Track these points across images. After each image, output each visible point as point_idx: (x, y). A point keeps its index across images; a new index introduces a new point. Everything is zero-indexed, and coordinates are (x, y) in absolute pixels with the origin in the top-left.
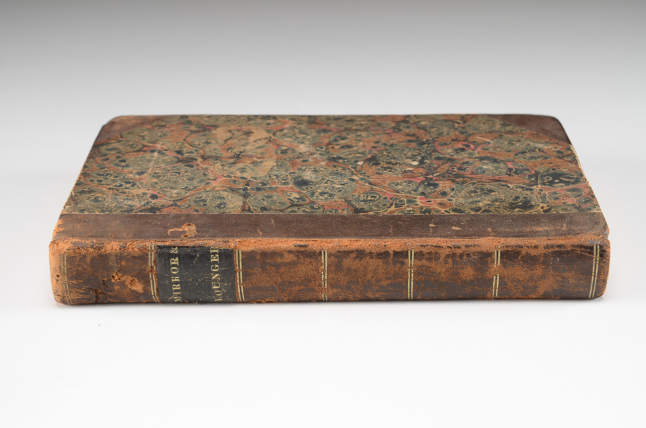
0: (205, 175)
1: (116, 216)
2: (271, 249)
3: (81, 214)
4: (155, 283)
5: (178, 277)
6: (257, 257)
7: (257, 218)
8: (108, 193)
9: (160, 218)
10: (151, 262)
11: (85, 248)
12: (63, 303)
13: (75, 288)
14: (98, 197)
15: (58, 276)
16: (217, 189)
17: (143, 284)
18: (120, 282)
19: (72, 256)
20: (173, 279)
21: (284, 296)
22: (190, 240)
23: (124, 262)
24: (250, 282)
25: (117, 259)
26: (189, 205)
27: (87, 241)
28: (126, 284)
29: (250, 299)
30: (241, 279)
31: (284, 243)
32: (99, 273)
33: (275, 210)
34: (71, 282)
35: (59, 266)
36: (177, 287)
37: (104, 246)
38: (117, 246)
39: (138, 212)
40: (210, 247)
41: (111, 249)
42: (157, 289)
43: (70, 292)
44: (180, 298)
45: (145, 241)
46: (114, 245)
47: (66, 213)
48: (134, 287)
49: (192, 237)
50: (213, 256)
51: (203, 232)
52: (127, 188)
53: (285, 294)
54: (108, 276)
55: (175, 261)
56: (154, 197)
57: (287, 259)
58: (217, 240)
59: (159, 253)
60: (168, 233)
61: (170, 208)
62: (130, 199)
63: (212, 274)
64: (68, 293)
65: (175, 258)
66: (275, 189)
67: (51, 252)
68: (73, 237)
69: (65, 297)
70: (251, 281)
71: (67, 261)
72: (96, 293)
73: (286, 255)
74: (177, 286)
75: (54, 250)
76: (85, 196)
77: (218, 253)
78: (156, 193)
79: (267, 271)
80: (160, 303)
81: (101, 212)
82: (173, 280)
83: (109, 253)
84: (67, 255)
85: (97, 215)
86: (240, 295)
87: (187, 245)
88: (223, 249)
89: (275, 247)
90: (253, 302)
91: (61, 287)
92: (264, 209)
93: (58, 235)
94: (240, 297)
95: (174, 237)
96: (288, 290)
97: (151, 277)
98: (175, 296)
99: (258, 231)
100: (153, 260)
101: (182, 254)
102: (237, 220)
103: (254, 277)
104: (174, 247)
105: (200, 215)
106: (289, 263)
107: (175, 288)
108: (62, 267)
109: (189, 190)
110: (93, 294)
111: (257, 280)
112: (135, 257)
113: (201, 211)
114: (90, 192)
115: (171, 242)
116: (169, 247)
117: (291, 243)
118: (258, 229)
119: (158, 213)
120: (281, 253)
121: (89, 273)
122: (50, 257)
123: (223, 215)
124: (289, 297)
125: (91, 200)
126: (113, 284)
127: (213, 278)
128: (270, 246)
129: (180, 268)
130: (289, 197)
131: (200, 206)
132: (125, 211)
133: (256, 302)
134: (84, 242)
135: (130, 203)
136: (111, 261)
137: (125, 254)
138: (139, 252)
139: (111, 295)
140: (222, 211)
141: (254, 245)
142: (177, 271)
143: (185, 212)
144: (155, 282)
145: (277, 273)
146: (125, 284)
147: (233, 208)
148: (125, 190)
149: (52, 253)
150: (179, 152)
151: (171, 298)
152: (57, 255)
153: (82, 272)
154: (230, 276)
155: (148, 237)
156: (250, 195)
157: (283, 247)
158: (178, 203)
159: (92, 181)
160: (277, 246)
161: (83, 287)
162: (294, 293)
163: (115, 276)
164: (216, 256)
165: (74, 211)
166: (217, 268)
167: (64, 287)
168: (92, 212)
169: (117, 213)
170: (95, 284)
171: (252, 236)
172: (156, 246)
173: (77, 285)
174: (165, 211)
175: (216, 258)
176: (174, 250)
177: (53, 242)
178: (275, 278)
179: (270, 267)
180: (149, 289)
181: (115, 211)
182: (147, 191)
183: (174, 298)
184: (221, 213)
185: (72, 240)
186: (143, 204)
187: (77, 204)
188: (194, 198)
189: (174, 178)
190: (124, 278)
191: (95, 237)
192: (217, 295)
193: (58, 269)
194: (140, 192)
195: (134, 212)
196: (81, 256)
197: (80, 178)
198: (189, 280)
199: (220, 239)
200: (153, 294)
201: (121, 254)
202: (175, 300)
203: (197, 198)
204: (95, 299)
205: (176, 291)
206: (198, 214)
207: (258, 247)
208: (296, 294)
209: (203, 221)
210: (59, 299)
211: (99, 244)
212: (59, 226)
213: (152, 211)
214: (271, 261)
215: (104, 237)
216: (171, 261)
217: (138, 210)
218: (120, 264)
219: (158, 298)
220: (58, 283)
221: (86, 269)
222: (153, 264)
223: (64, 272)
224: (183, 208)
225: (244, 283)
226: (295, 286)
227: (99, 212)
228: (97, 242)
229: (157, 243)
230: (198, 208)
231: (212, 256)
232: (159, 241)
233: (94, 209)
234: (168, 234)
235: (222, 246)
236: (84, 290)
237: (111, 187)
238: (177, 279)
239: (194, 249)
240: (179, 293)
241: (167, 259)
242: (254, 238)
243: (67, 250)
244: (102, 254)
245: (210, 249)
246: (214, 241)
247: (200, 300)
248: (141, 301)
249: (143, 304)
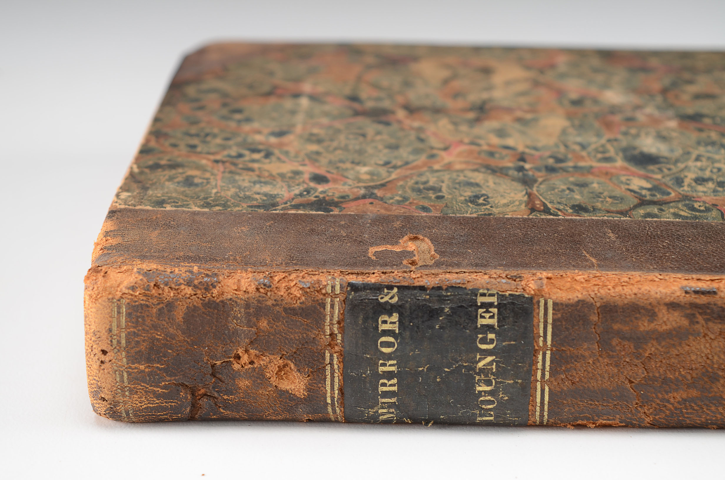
0: (421, 140)
1: (239, 216)
2: (626, 298)
3: (158, 211)
4: (336, 375)
5: (395, 362)
6: (591, 318)
7: (572, 228)
8: (213, 168)
9: (343, 223)
10: (331, 324)
11: (173, 286)
12: (113, 418)
13: (143, 382)
14: (193, 177)
15: (104, 352)
16: (458, 167)
17: (308, 376)
18: (254, 369)
19: (141, 304)
20: (381, 366)
21: (645, 413)
22: (427, 272)
23: (266, 322)
24: (568, 377)
25: (248, 314)
26: (404, 198)
27: (177, 270)
28: (268, 375)
29: (559, 420)
30: (548, 368)
31: (658, 285)
32: (204, 348)
33: (608, 212)
34: (136, 368)
35: (108, 327)
36: (391, 385)
37: (219, 283)
38: (251, 281)
39: (288, 209)
40: (478, 290)
41: (236, 290)
42: (341, 390)
43: (131, 391)
44: (393, 413)
45: (317, 273)
46: (243, 281)
47: (123, 207)
48: (286, 383)
49: (431, 266)
50: (484, 312)
51: (453, 254)
52: (253, 161)
53: (649, 410)
54: (226, 354)
55: (391, 323)
56: (319, 179)
57: (665, 322)
58: (494, 272)
59: (352, 300)
60: (370, 255)
61: (361, 202)
62: (266, 183)
63: (478, 357)
64: (127, 393)
65: (390, 315)
66: (590, 170)
67: (89, 293)
68: (143, 258)
69: (119, 403)
70: (571, 376)
71: (129, 315)
72: (193, 394)
73: (663, 314)
74: (390, 383)
75: (96, 288)
76: (162, 175)
77: (496, 304)
78: (321, 171)
79: (612, 351)
80: (342, 422)
81: (203, 206)
82: (381, 369)
83: (231, 299)
84: (128, 301)
85: (194, 213)
86: (538, 409)
87: (421, 284)
88: (510, 295)
89: (635, 294)
90: (565, 426)
91: (111, 379)
92: (579, 208)
93: (105, 255)
94: (538, 414)
95: (386, 265)
96: (658, 398)
97: (328, 360)
98: (383, 408)
99: (585, 256)
100: (336, 319)
101: (407, 305)
102: (525, 230)
103: (578, 365)
104: (390, 288)
105: (436, 217)
106: (669, 334)
107: (385, 389)
108: (115, 331)
109: (395, 167)
110: (186, 398)
111: (586, 373)
112: (294, 309)
113: (436, 209)
114: (174, 166)
115: (380, 277)
116: (378, 288)
117: (675, 283)
118: (584, 252)
119: (336, 212)
120: (649, 307)
121: (181, 346)
122: (87, 306)
123: (490, 220)
124: (657, 417)
125: (178, 183)
126: (235, 375)
127: (481, 365)
128: (623, 289)
129: (403, 338)
130: (627, 187)
131: (430, 199)
132: (258, 207)
133: (573, 425)
134: (169, 270)
135: (267, 189)
136: (235, 317)
137: (270, 303)
138: (303, 298)
139: (228, 400)
140: (483, 210)
141: (584, 288)
142: (394, 347)
143: (397, 211)
144: (337, 371)
145: (638, 358)
146: (263, 375)
147: (506, 205)
148: (251, 165)
149: (91, 296)
150: (354, 98)
151: (371, 412)
152: (104, 301)
153: (163, 344)
154: (522, 360)
155: (324, 263)
156: (535, 181)
157: (657, 293)
158: (379, 193)
159: (175, 146)
160: (640, 291)
161: (163, 381)
162: (671, 406)
163: (241, 354)
164: (491, 312)
165: (141, 203)
166: (492, 341)
167: (118, 380)
168: (182, 206)
169: (240, 209)
170: (193, 373)
171: (574, 266)
172: (345, 285)
173: (150, 374)
174: (352, 209)
175: (490, 317)
176: (390, 296)
177: (95, 270)
178: (629, 368)
179: (620, 343)
180: (322, 388)
181: (235, 206)
182: (301, 168)
183: (380, 411)
184: (482, 215)
185: (139, 266)
186: (297, 192)
187: (145, 189)
188: (411, 183)
189: (354, 144)
190: (263, 360)
191: (196, 259)
192: (483, 406)
193: (106, 334)
194: (286, 168)
195: (279, 207)
196: (161, 305)
197: (147, 141)
198: (421, 369)
199: (499, 272)
200: (329, 401)
201: (259, 301)
202: (381, 417)
203: (417, 183)
204: (188, 409)
205: (385, 394)
206: (431, 217)
207: (594, 291)
208: (676, 408)
209: (445, 232)
210: (103, 407)
211: (207, 275)
212: (107, 234)
213: (322, 207)
214: (626, 328)
215: (216, 260)
216: (380, 323)
217: (289, 204)
218: (256, 326)
219: (341, 410)
220: (104, 369)
221: (173, 337)
222: (335, 329)
223: (119, 342)
224: (392, 203)
225: (553, 379)
226: (676, 390)
227: (198, 207)
228: (202, 271)
229: (347, 277)
230: (426, 203)
231: (481, 311)
232: (352, 274)
233: (186, 201)
234: (369, 257)
235: (505, 287)
236: (165, 387)
237: (218, 157)
238: (391, 367)
239: (438, 293)
240: (393, 400)
241: (371, 315)
242: (581, 270)
243: (129, 289)
244: (213, 301)
245: (476, 296)
246: (486, 277)
247: (442, 417)
248: (299, 417)
249: (301, 424)
